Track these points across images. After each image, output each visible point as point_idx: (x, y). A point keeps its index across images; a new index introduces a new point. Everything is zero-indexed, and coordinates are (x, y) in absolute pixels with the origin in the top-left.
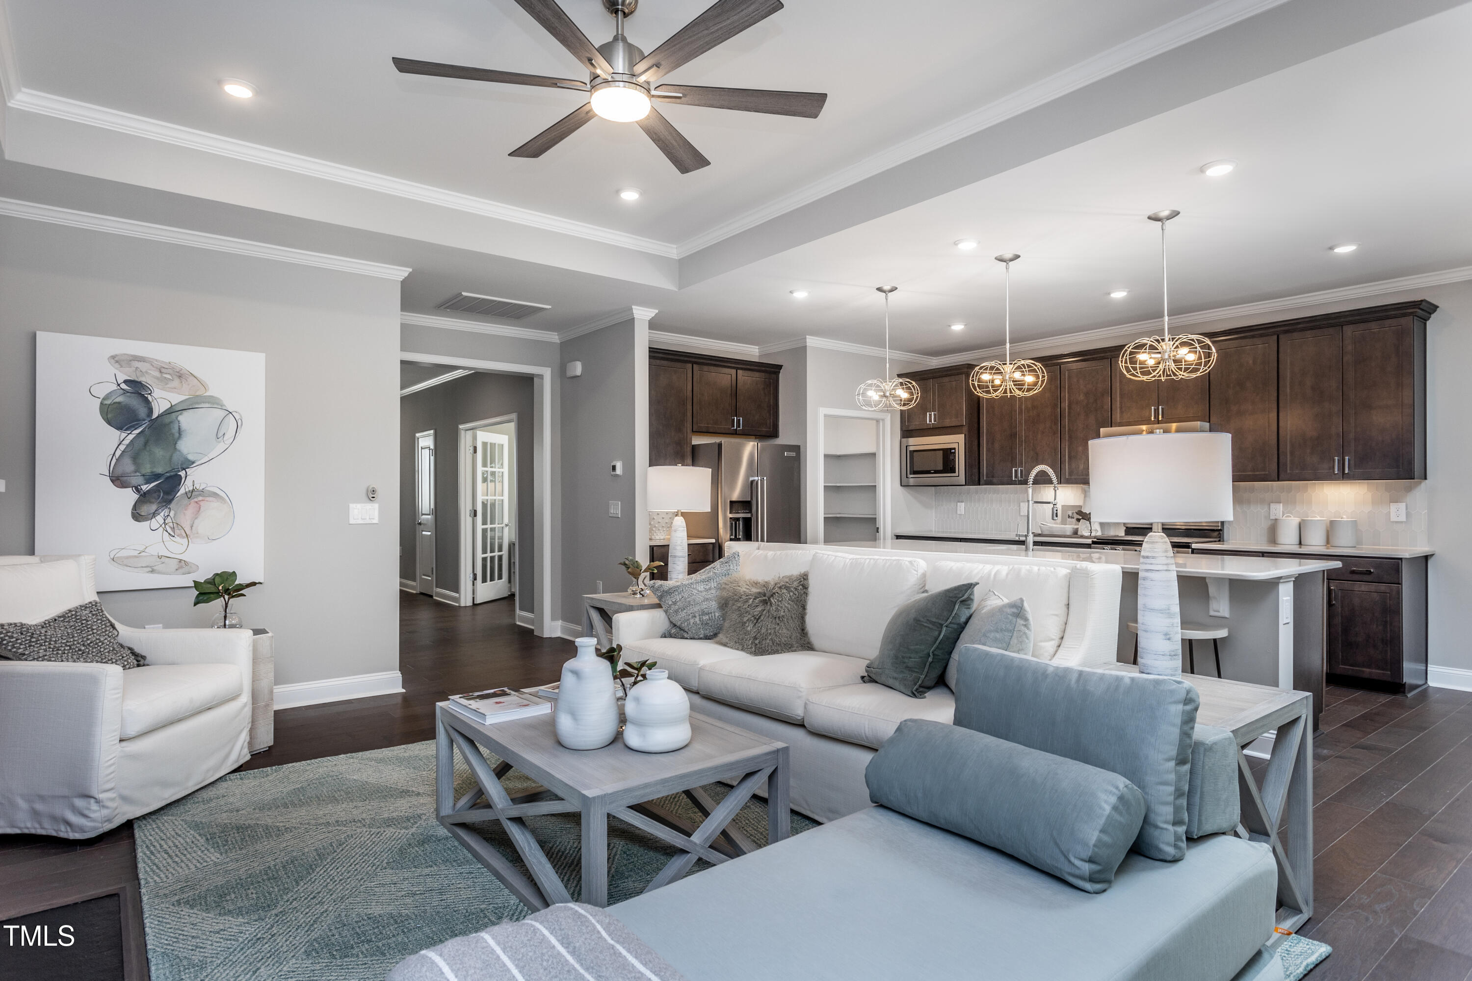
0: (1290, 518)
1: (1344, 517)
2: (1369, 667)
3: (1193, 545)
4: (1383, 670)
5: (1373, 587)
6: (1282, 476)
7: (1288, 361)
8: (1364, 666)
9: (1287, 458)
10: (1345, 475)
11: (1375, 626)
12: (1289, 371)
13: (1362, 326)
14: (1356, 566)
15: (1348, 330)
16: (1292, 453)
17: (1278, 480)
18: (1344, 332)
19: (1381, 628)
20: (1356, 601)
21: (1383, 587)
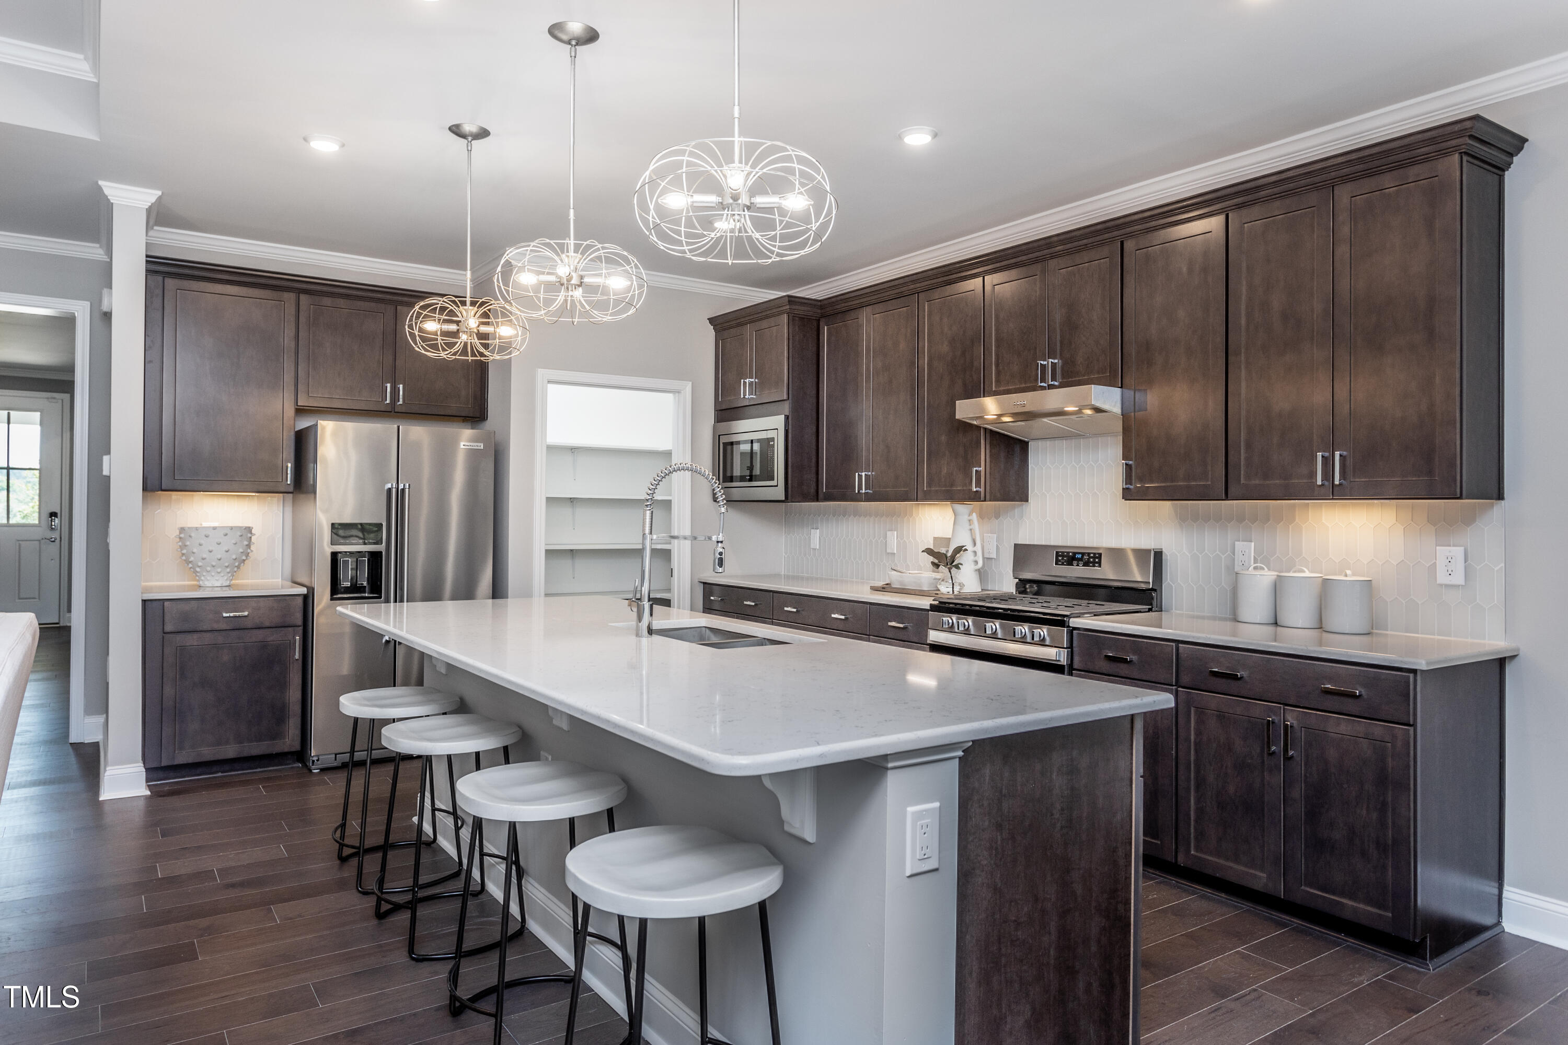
0: (1262, 572)
1: (1349, 572)
2: (1352, 897)
3: (1071, 620)
4: (1379, 908)
5: (1361, 726)
6: (1232, 490)
7: (1244, 265)
8: (1342, 894)
9: (1240, 454)
10: (1336, 489)
11: (1364, 812)
12: (1244, 283)
13: (1369, 184)
14: (1330, 680)
15: (1344, 194)
16: (1249, 446)
17: (1227, 498)
18: (1336, 197)
19: (1375, 816)
20: (1332, 754)
21: (1378, 729)
